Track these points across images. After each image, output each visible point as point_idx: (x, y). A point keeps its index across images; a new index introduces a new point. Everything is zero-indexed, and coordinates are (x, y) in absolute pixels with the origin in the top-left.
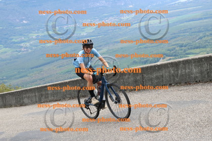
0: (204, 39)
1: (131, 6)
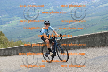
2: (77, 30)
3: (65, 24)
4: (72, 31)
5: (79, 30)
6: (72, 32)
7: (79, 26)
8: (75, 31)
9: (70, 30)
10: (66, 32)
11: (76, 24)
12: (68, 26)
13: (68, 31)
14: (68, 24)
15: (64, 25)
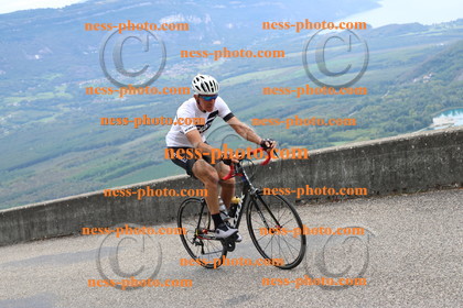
0: (364, 110)
1: (218, 42)
2: (151, 164)
3: (110, 144)
4: (135, 164)
5: (156, 163)
6: (134, 169)
7: (157, 149)
8: (144, 166)
9: (128, 163)
10: (112, 169)
11: (145, 143)
12: (118, 151)
13: (120, 166)
14: (118, 142)
15: (104, 145)
